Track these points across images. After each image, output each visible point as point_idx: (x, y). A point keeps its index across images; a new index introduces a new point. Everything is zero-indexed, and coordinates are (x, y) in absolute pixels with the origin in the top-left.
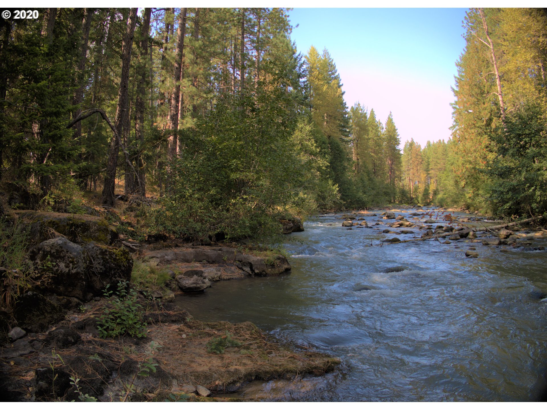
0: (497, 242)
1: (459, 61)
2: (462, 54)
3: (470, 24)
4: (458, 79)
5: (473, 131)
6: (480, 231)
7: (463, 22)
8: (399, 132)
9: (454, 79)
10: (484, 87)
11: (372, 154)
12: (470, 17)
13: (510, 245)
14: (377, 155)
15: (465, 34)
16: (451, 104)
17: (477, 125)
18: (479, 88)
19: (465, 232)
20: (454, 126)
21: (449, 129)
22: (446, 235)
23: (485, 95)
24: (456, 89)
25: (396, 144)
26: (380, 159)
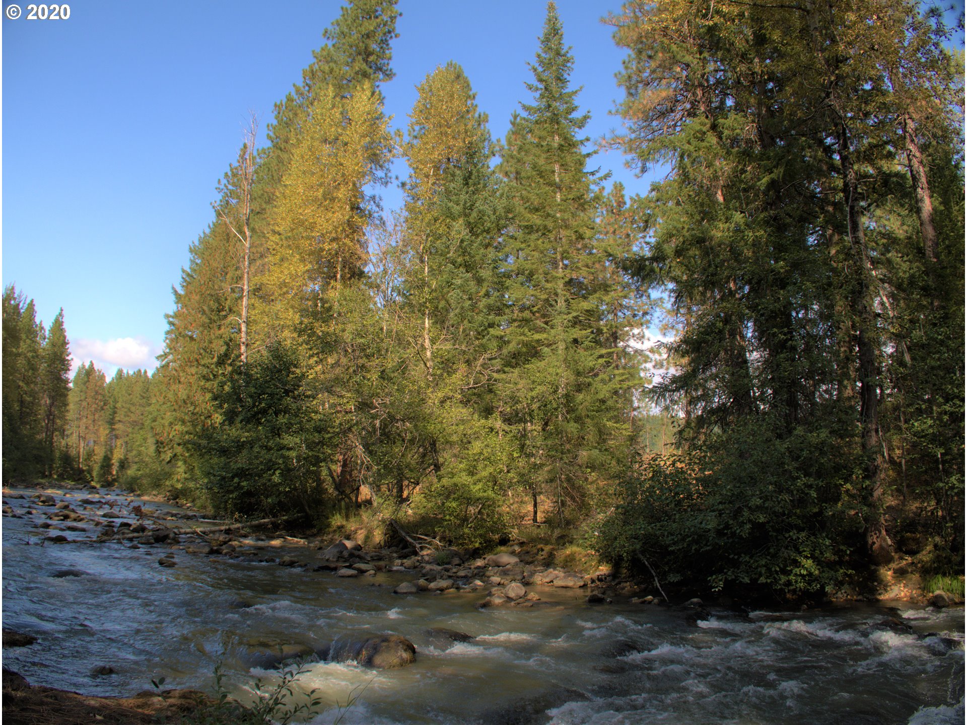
0: (207, 550)
1: (197, 243)
2: (204, 233)
3: (230, 187)
4: (188, 275)
5: (193, 370)
6: (186, 533)
7: (219, 181)
8: (71, 347)
9: (181, 272)
10: (226, 299)
11: (21, 384)
12: (234, 175)
13: (226, 554)
14: (27, 384)
15: (218, 202)
16: (167, 316)
17: (203, 363)
18: (218, 300)
19: (161, 533)
20: (166, 355)
21: (158, 358)
22: (134, 537)
23: (224, 313)
24: (181, 291)
25: (63, 369)
26: (33, 394)
